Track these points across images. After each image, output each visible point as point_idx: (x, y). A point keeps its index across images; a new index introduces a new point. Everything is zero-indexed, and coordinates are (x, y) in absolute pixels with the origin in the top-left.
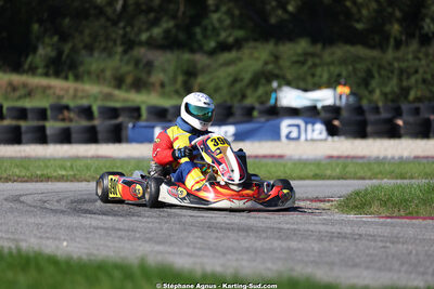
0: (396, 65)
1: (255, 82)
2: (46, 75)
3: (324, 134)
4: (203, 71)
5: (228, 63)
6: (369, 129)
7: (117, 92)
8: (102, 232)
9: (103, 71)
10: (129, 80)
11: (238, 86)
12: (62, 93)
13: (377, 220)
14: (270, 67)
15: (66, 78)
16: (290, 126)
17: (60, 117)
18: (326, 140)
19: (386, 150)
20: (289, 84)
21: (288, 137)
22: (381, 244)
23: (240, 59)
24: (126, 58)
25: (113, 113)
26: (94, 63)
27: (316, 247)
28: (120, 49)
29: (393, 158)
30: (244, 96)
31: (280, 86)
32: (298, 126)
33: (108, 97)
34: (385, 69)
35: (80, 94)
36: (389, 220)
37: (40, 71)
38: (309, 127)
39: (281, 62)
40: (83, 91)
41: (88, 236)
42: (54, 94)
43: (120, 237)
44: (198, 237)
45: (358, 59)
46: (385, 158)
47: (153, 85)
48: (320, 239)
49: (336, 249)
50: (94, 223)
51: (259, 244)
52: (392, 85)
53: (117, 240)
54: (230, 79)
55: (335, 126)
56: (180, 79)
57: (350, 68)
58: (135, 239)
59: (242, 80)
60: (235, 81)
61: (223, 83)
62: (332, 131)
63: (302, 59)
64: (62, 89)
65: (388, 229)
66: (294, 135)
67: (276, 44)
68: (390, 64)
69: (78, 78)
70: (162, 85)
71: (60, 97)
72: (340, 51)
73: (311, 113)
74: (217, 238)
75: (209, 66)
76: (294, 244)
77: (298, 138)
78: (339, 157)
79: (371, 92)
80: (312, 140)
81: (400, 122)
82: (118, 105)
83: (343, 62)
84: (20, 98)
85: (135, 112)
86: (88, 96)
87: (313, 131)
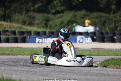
0: (114, 19)
1: (68, 24)
3: (91, 41)
4: (51, 20)
5: (59, 18)
6: (106, 40)
7: (23, 26)
8: (26, 72)
9: (19, 19)
10: (27, 22)
11: (62, 25)
12: (6, 26)
13: (113, 69)
14: (73, 19)
15: (7, 21)
16: (80, 38)
17: (5, 34)
18: (91, 43)
19: (111, 46)
20: (79, 24)
21: (79, 42)
22: (117, 78)
23: (63, 16)
24: (27, 15)
25: (22, 33)
26: (16, 16)
27: (96, 78)
28: (24, 12)
29: (113, 49)
31: (76, 25)
32: (83, 38)
33: (21, 28)
34: (110, 20)
35: (11, 27)
36: (117, 70)
38: (86, 38)
39: (77, 17)
40: (13, 26)
41: (22, 73)
42: (3, 26)
43: (32, 74)
44: (57, 74)
45: (101, 17)
46: (111, 49)
47: (35, 24)
48: (97, 76)
49: (102, 79)
50: (23, 69)
51: (77, 77)
52: (112, 25)
53: (31, 75)
54: (60, 23)
55: (94, 38)
56: (44, 22)
57: (99, 20)
58: (37, 75)
59: (64, 23)
60: (62, 23)
61: (58, 24)
62: (94, 40)
63: (83, 16)
65: (118, 73)
66: (81, 41)
67: (75, 12)
68: (112, 18)
69: (11, 21)
70: (38, 24)
71: (5, 28)
72: (95, 14)
73: (86, 34)
74: (63, 75)
75: (53, 18)
76: (89, 77)
77: (83, 42)
78: (96, 49)
79: (106, 28)
80: (87, 43)
81: (115, 38)
82: (24, 30)
83: (97, 18)
85: (30, 33)
86: (14, 27)
87: (87, 40)
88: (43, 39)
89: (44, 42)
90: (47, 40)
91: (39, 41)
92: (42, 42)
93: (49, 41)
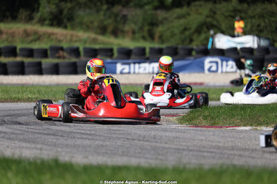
1: (198, 31)
2: (51, 25)
4: (162, 23)
5: (179, 17)
7: (101, 38)
9: (92, 22)
10: (110, 29)
11: (187, 33)
12: (62, 38)
14: (209, 20)
15: (65, 27)
16: (211, 62)
17: (57, 55)
18: (236, 72)
20: (223, 33)
21: (209, 70)
23: (189, 14)
24: (108, 13)
28: (105, 7)
30: (191, 41)
31: (215, 33)
32: (217, 63)
33: (95, 41)
35: (74, 39)
37: (47, 22)
38: (224, 63)
39: (218, 16)
40: (77, 36)
42: (56, 38)
45: (273, 14)
47: (127, 32)
54: (181, 28)
56: (146, 28)
57: (267, 21)
59: (190, 29)
60: (185, 29)
61: (176, 31)
63: (232, 14)
64: (62, 35)
66: (214, 68)
69: (73, 28)
70: (134, 33)
71: (60, 41)
72: (259, 8)
75: (166, 19)
77: (216, 71)
80: (226, 72)
82: (97, 47)
84: (32, 41)
85: (109, 52)
86: (80, 40)
87: (227, 66)
88: (132, 65)
89: (134, 73)
90: (140, 68)
91: (123, 69)
92: (129, 73)
93: (145, 69)
